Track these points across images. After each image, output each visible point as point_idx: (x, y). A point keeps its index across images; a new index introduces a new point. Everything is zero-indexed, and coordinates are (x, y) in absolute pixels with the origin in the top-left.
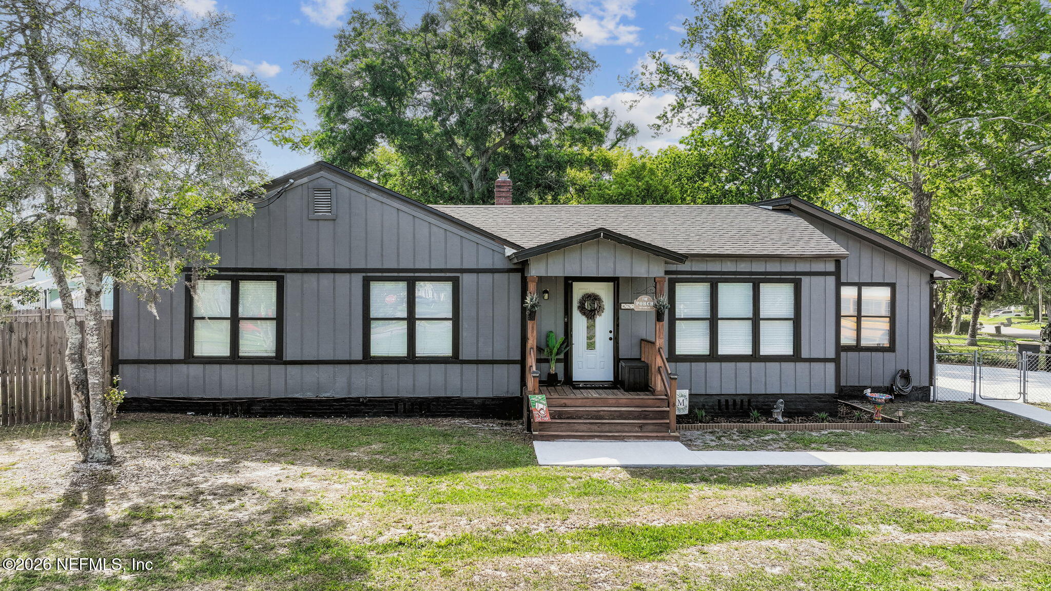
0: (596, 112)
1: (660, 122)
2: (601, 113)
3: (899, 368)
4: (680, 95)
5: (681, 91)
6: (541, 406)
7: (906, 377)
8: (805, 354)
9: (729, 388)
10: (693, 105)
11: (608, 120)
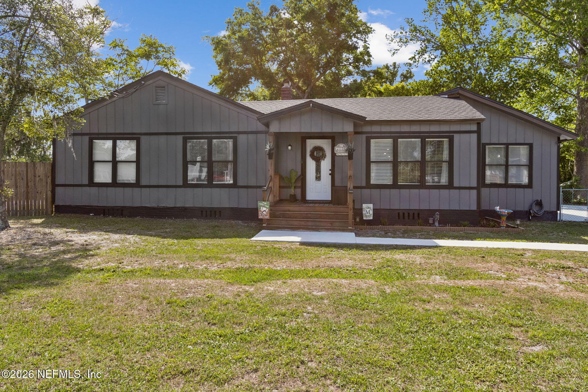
0: (389, 65)
1: (411, 62)
2: (392, 66)
3: (535, 199)
4: (423, 44)
5: (424, 41)
6: (264, 209)
7: (539, 204)
8: (456, 184)
9: (405, 206)
10: (432, 50)
11: (396, 70)
